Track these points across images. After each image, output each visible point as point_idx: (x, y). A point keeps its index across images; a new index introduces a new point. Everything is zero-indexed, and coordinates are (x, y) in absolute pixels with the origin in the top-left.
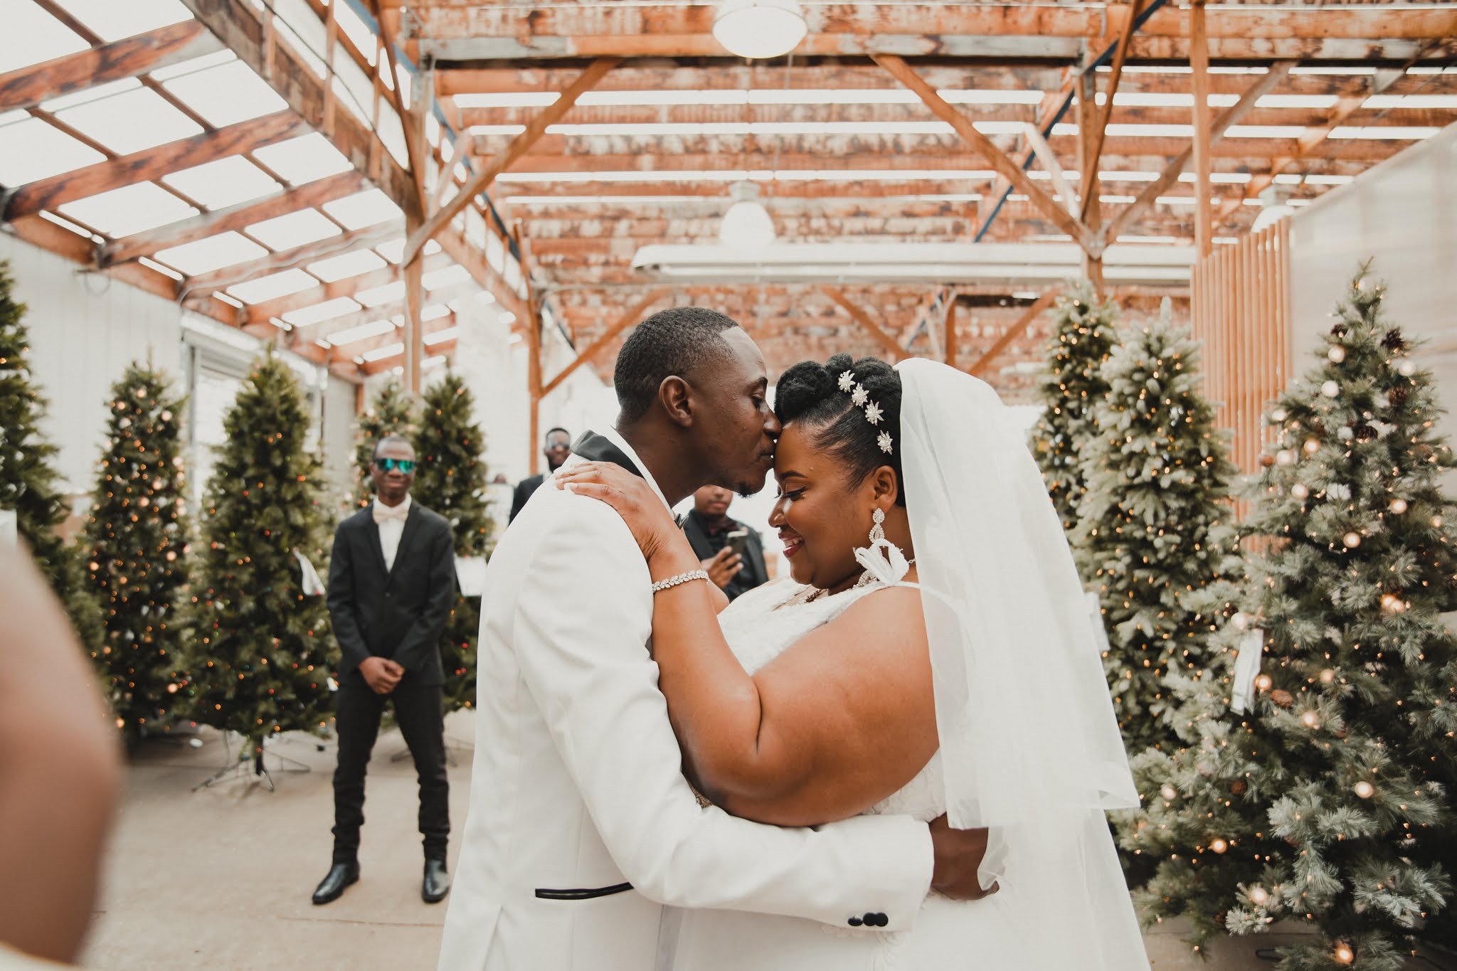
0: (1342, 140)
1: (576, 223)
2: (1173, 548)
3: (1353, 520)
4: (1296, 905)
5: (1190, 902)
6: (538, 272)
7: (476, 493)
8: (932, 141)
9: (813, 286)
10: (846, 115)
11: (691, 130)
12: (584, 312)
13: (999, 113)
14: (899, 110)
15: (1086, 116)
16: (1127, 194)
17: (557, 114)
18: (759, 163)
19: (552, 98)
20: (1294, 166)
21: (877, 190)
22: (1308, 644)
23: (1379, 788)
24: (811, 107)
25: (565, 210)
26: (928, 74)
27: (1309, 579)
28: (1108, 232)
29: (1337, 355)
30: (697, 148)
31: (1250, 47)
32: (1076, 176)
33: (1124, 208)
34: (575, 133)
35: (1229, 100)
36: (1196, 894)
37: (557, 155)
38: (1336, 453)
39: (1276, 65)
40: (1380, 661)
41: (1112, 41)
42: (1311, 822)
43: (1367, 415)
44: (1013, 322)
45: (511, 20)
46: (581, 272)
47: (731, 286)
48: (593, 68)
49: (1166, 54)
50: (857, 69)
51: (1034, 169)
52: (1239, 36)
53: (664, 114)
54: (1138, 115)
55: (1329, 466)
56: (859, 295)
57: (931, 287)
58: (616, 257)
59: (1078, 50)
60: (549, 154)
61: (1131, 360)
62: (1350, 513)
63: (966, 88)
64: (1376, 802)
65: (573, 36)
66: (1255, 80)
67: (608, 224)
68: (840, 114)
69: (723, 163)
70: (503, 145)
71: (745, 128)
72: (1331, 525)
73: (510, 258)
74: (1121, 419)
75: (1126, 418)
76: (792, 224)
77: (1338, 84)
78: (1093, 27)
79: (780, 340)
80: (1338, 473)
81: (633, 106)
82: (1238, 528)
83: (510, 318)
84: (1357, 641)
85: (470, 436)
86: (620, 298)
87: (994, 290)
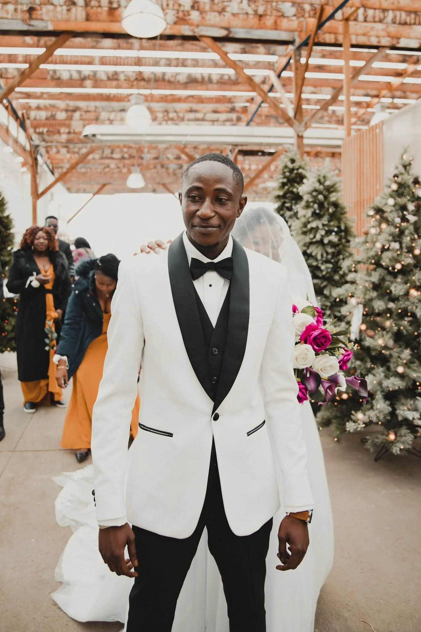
0: (408, 84)
1: (54, 113)
2: (329, 270)
3: (399, 258)
4: (374, 420)
5: (334, 421)
6: (35, 137)
7: (9, 248)
8: (226, 77)
9: (170, 146)
10: (185, 64)
11: (111, 69)
12: (58, 156)
13: (257, 65)
14: (211, 63)
15: (297, 69)
16: (316, 105)
17: (44, 59)
18: (144, 86)
19: (41, 51)
20: (389, 94)
21: (201, 100)
22: (380, 310)
23: (406, 369)
24: (168, 59)
25: (48, 106)
26: (223, 46)
27: (382, 283)
28: (306, 124)
29: (395, 187)
30: (114, 78)
31: (369, 40)
32: (292, 96)
33: (314, 111)
34: (53, 69)
35: (361, 64)
36: (336, 417)
37: (43, 80)
38: (392, 229)
39: (380, 49)
40: (410, 316)
41: (308, 35)
42: (380, 384)
43: (405, 213)
44: (264, 163)
45: (19, 11)
46: (56, 137)
47: (131, 145)
48: (62, 37)
49: (332, 41)
50: (191, 42)
51: (273, 92)
52: (364, 35)
53: (97, 61)
54: (320, 68)
55: (390, 235)
56: (192, 150)
57: (226, 146)
58: (74, 130)
59: (293, 38)
60: (40, 79)
61: (312, 186)
62: (398, 255)
63: (242, 53)
64: (405, 374)
65: (52, 21)
66: (372, 55)
67: (70, 113)
68: (183, 63)
69: (127, 85)
70: (16, 73)
71: (137, 69)
72: (390, 260)
73: (21, 130)
74: (307, 213)
75: (309, 212)
76: (160, 115)
77: (407, 58)
78: (300, 27)
79: (154, 171)
80: (394, 238)
81: (82, 56)
82: (354, 262)
83: (21, 159)
84: (400, 309)
85: (6, 221)
86: (76, 150)
87: (256, 148)
